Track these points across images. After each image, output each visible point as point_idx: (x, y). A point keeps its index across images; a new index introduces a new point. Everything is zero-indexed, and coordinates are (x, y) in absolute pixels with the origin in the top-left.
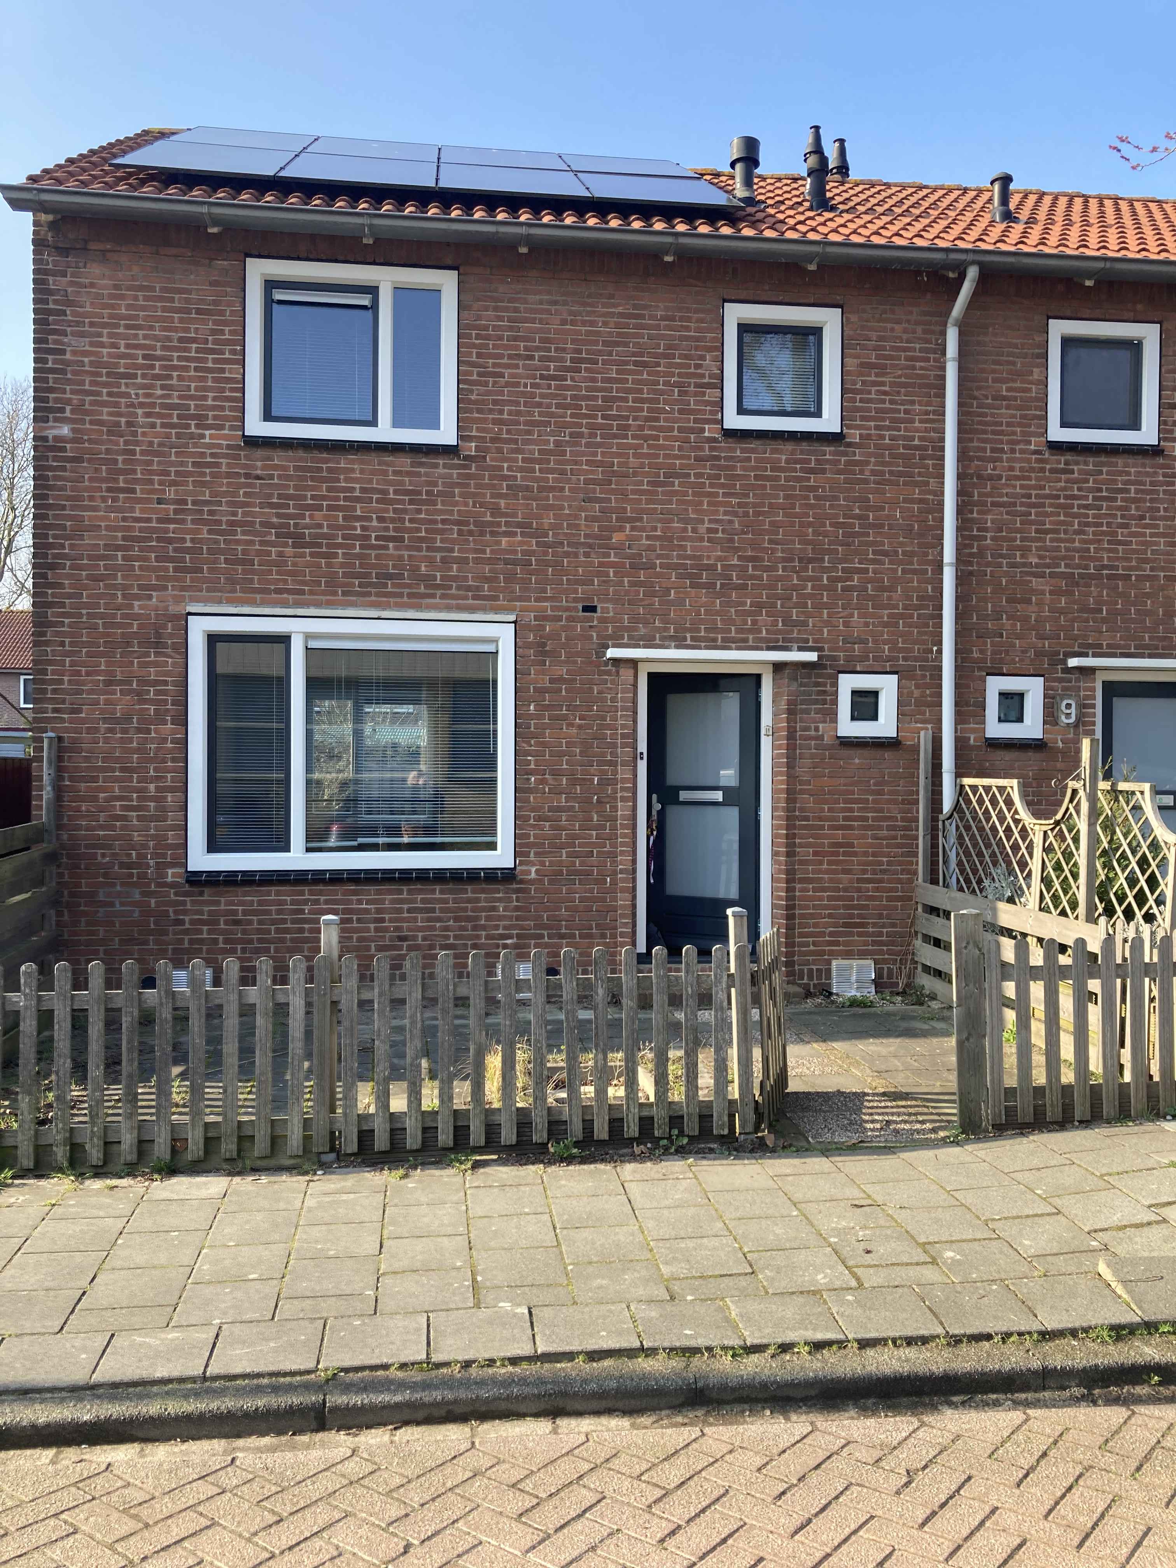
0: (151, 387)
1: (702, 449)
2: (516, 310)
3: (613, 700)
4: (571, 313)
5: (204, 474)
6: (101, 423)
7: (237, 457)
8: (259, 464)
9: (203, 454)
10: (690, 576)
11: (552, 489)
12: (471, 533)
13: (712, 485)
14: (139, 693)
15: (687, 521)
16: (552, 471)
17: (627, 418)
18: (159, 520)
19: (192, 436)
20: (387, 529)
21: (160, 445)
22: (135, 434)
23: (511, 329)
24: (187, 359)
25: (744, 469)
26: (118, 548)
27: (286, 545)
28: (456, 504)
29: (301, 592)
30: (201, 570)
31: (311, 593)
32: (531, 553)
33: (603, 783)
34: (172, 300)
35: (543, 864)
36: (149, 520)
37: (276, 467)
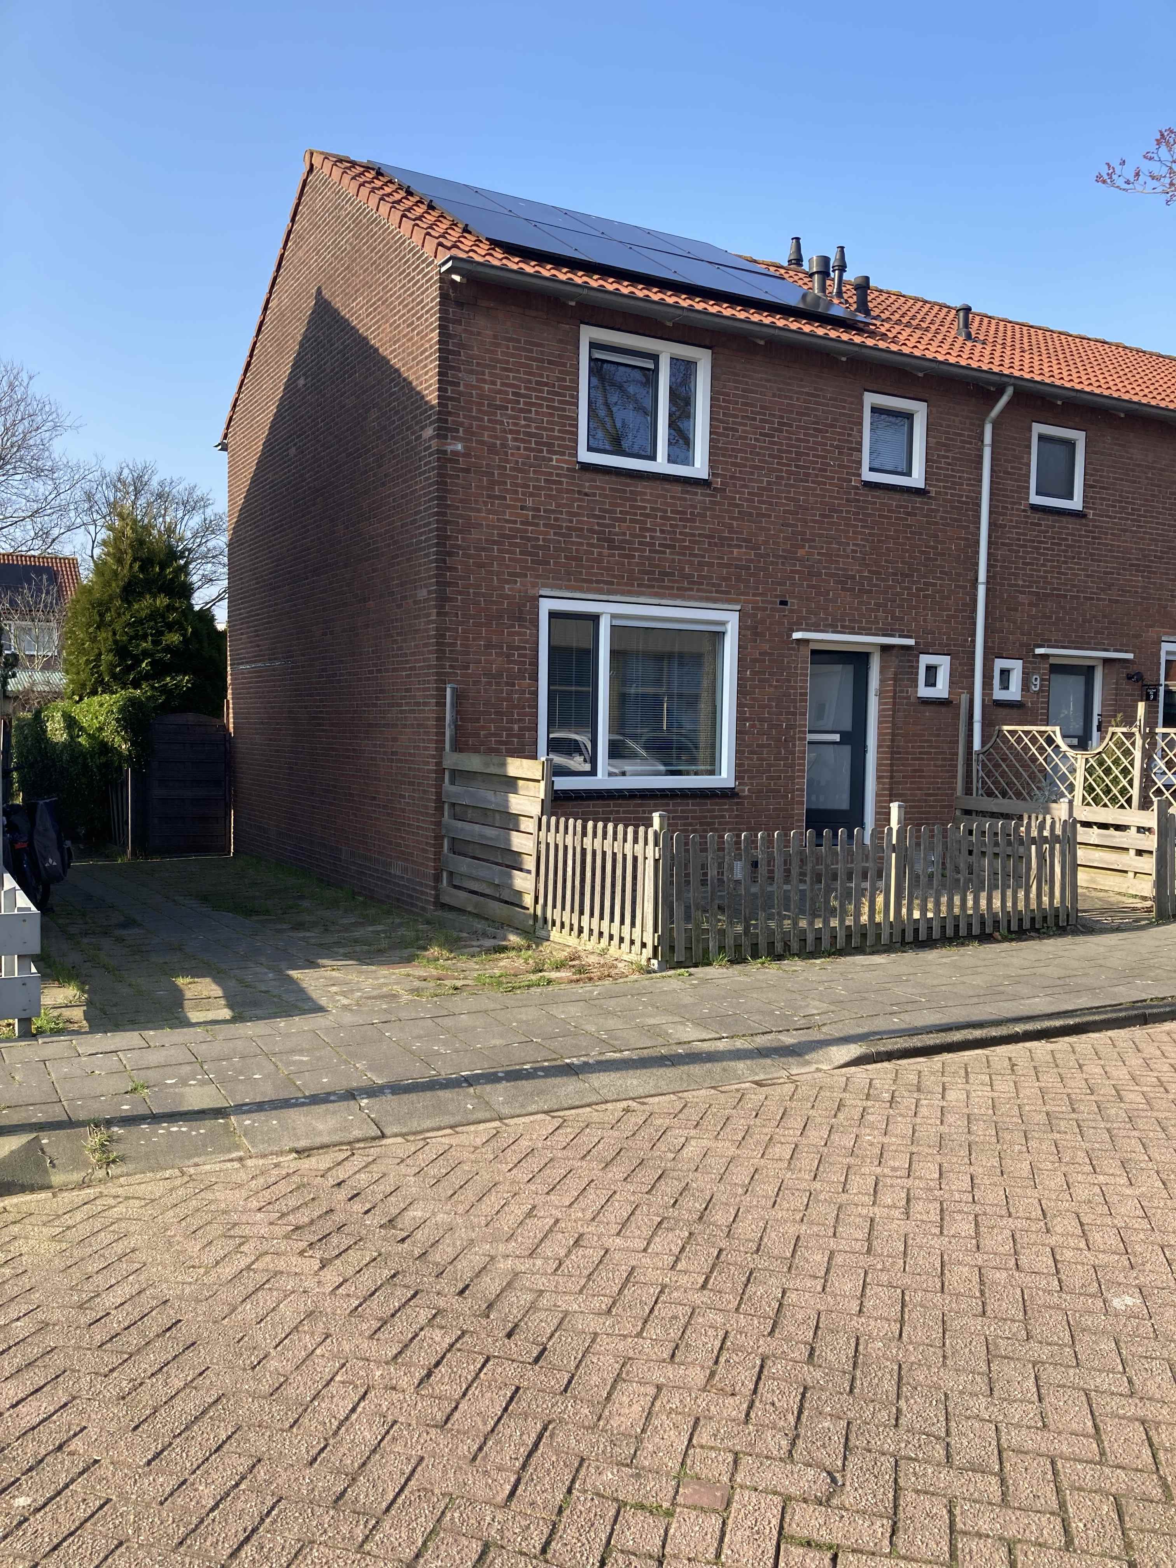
0: (517, 418)
1: (850, 493)
2: (747, 383)
3: (796, 668)
4: (779, 389)
5: (551, 489)
6: (483, 443)
7: (574, 478)
8: (587, 484)
9: (551, 474)
10: (841, 582)
11: (764, 515)
12: (716, 545)
13: (855, 520)
14: (508, 656)
15: (839, 543)
16: (763, 502)
17: (808, 468)
18: (522, 523)
19: (544, 459)
20: (665, 539)
21: (524, 464)
22: (506, 454)
23: (743, 397)
24: (542, 398)
25: (872, 509)
26: (495, 542)
27: (603, 547)
28: (707, 522)
29: (612, 583)
30: (548, 563)
31: (618, 584)
32: (751, 561)
33: (790, 727)
34: (531, 351)
35: (752, 784)
36: (515, 522)
37: (597, 487)
